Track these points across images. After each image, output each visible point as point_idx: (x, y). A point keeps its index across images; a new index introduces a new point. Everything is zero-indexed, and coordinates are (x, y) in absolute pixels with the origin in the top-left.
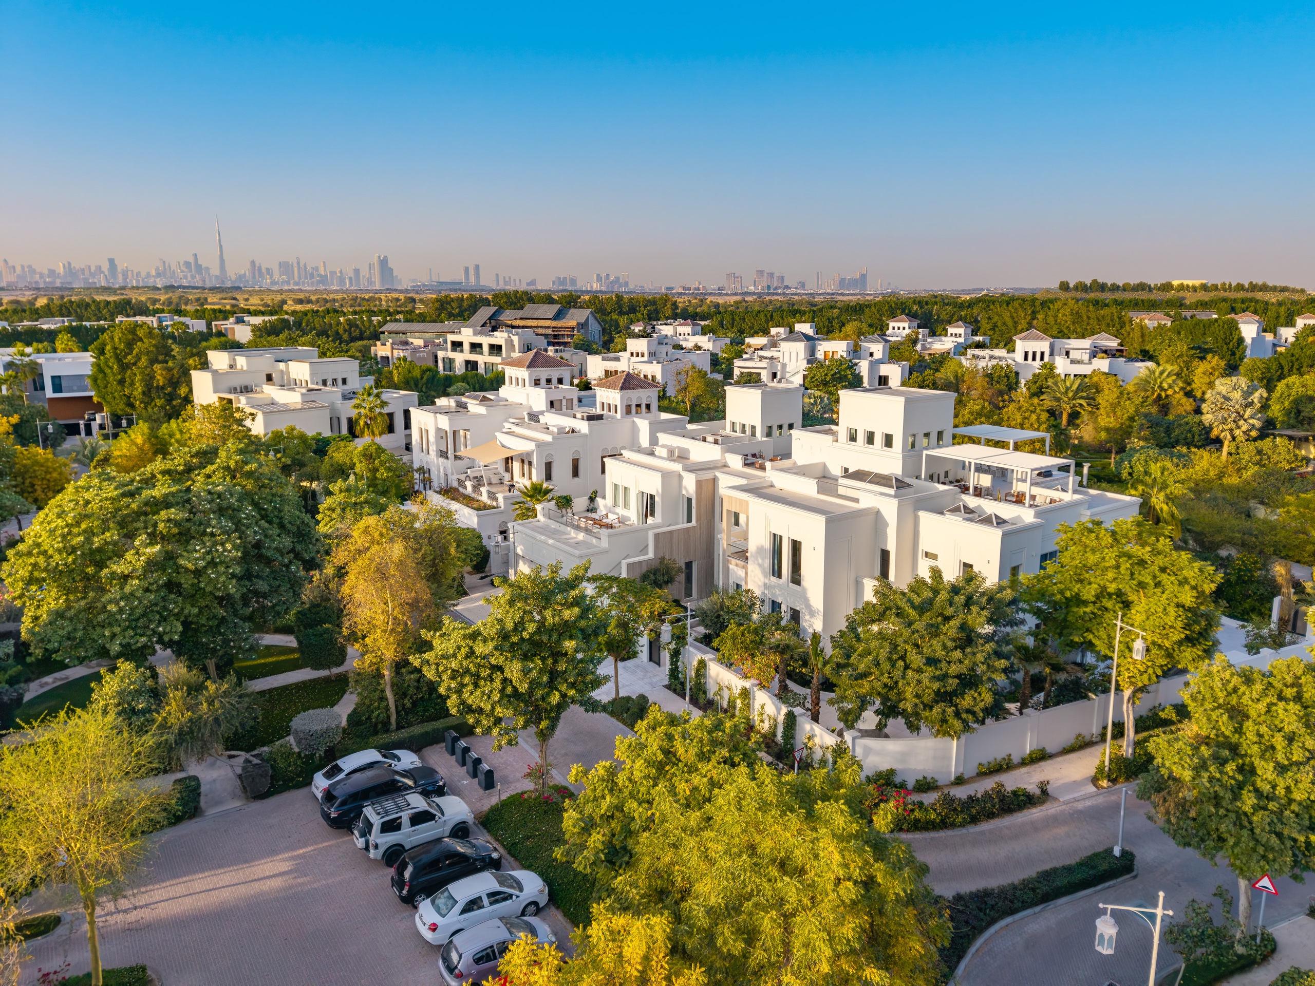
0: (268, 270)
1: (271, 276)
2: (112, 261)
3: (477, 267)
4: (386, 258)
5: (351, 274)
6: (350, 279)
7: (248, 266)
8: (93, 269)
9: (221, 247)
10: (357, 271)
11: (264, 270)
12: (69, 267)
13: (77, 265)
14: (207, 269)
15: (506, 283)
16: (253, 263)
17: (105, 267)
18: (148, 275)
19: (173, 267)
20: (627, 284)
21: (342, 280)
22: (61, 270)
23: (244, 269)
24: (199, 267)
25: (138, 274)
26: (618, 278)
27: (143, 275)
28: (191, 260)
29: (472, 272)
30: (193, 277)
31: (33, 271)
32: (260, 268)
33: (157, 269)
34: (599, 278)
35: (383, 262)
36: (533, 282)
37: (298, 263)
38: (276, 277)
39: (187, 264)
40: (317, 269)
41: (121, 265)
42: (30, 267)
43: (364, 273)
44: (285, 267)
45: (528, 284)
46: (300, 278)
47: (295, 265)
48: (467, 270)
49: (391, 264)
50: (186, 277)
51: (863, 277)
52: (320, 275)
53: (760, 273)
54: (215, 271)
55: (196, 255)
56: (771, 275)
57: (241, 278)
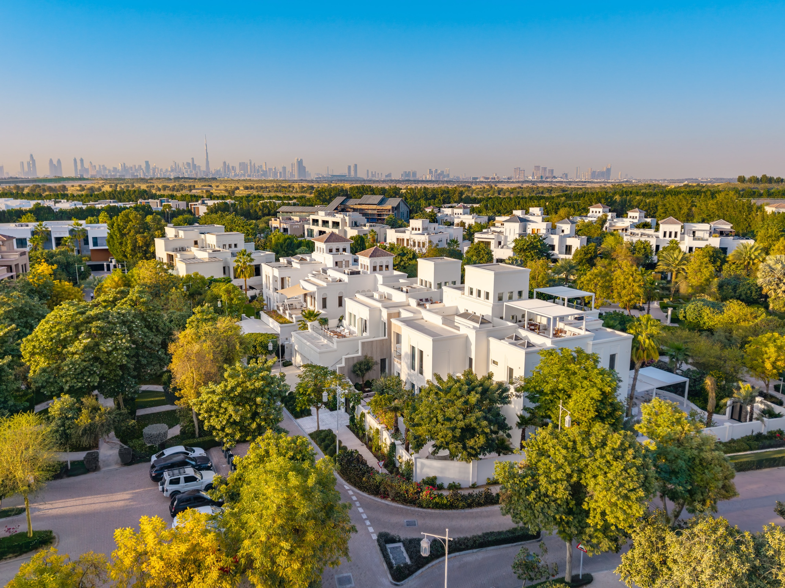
0: (233, 167)
1: (235, 171)
2: (147, 163)
3: (356, 166)
4: (301, 160)
5: (281, 170)
6: (280, 173)
7: (222, 165)
8: (137, 167)
9: (207, 153)
10: (284, 168)
11: (231, 168)
12: (124, 166)
13: (128, 165)
14: (199, 167)
15: (373, 175)
16: (225, 163)
17: (144, 166)
18: (166, 170)
19: (180, 166)
20: (448, 176)
21: (275, 174)
22: (120, 168)
23: (219, 167)
24: (194, 166)
25: (161, 170)
26: (443, 172)
27: (164, 170)
28: (190, 162)
29: (352, 169)
30: (191, 172)
31: (105, 168)
32: (228, 166)
33: (172, 167)
34: (431, 172)
35: (300, 163)
36: (389, 175)
37: (251, 163)
38: (238, 171)
39: (188, 164)
40: (261, 167)
41: (152, 165)
42: (103, 166)
43: (289, 169)
44: (243, 166)
45: (386, 176)
46: (251, 171)
47: (249, 164)
48: (349, 167)
49: (304, 164)
50: (187, 172)
51: (608, 170)
52: (263, 171)
53: (537, 168)
54: (203, 168)
55: (193, 159)
56: (545, 169)
57: (218, 172)
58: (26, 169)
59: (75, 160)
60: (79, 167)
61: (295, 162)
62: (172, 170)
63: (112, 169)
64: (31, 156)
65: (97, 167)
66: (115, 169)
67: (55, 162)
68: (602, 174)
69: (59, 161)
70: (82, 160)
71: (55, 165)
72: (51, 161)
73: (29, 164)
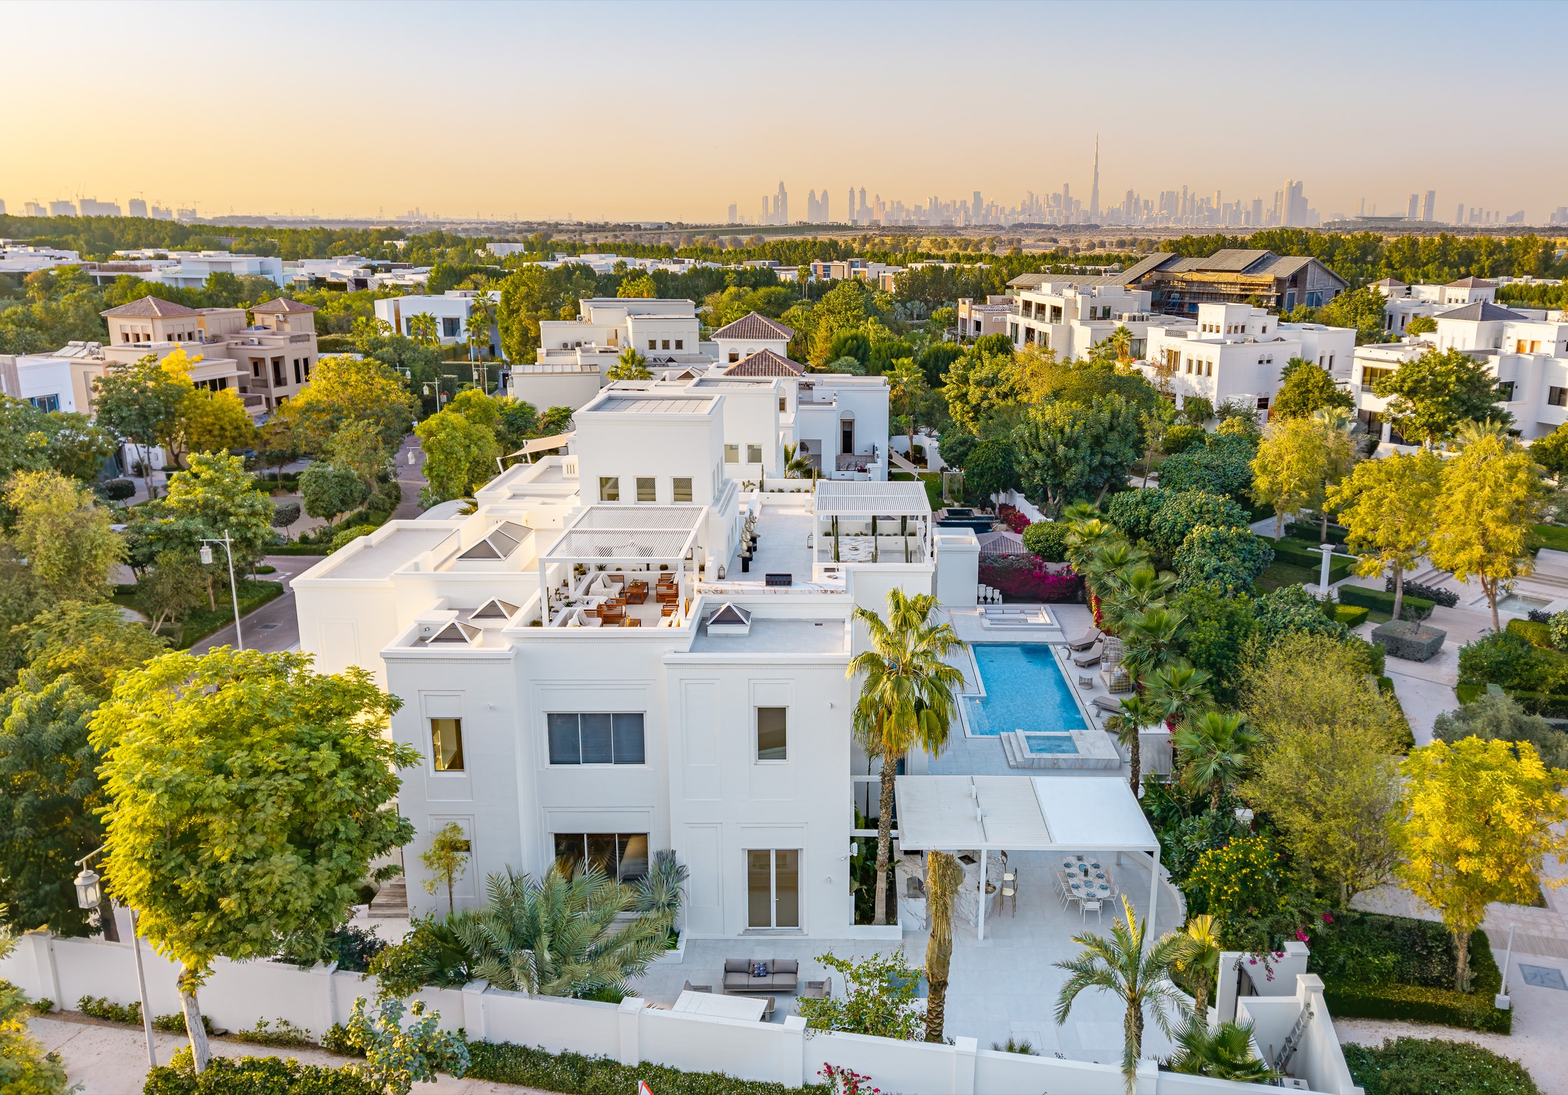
0: (1146, 202)
1: (1149, 212)
2: (977, 195)
3: (1431, 195)
4: (1299, 185)
5: (1250, 206)
6: (1248, 214)
7: (1125, 198)
8: (958, 205)
9: (1096, 174)
10: (1258, 203)
11: (1142, 203)
12: (934, 203)
13: (943, 200)
14: (1078, 202)
15: (1473, 217)
16: (1130, 194)
17: (970, 204)
19: (1041, 201)
21: (1236, 215)
22: (926, 206)
23: (1119, 202)
24: (1069, 200)
25: (1003, 209)
27: (1008, 211)
28: (1061, 192)
29: (1422, 202)
30: (1060, 213)
31: (900, 207)
32: (1137, 201)
33: (1023, 204)
35: (1296, 190)
36: (1520, 216)
37: (1185, 193)
38: (1156, 210)
39: (1056, 197)
40: (1208, 201)
41: (986, 201)
42: (899, 203)
43: (1268, 205)
44: (1168, 198)
45: (1509, 219)
46: (1184, 212)
47: (1181, 195)
48: (1414, 199)
49: (1305, 193)
50: (1051, 213)
52: (1210, 210)
54: (1086, 206)
55: (1067, 186)
57: (1113, 212)
58: (771, 210)
59: (852, 192)
60: (857, 207)
61: (1286, 185)
63: (913, 209)
64: (782, 184)
65: (888, 206)
66: (918, 208)
67: (818, 197)
69: (825, 195)
70: (863, 192)
71: (818, 203)
72: (812, 194)
73: (776, 199)
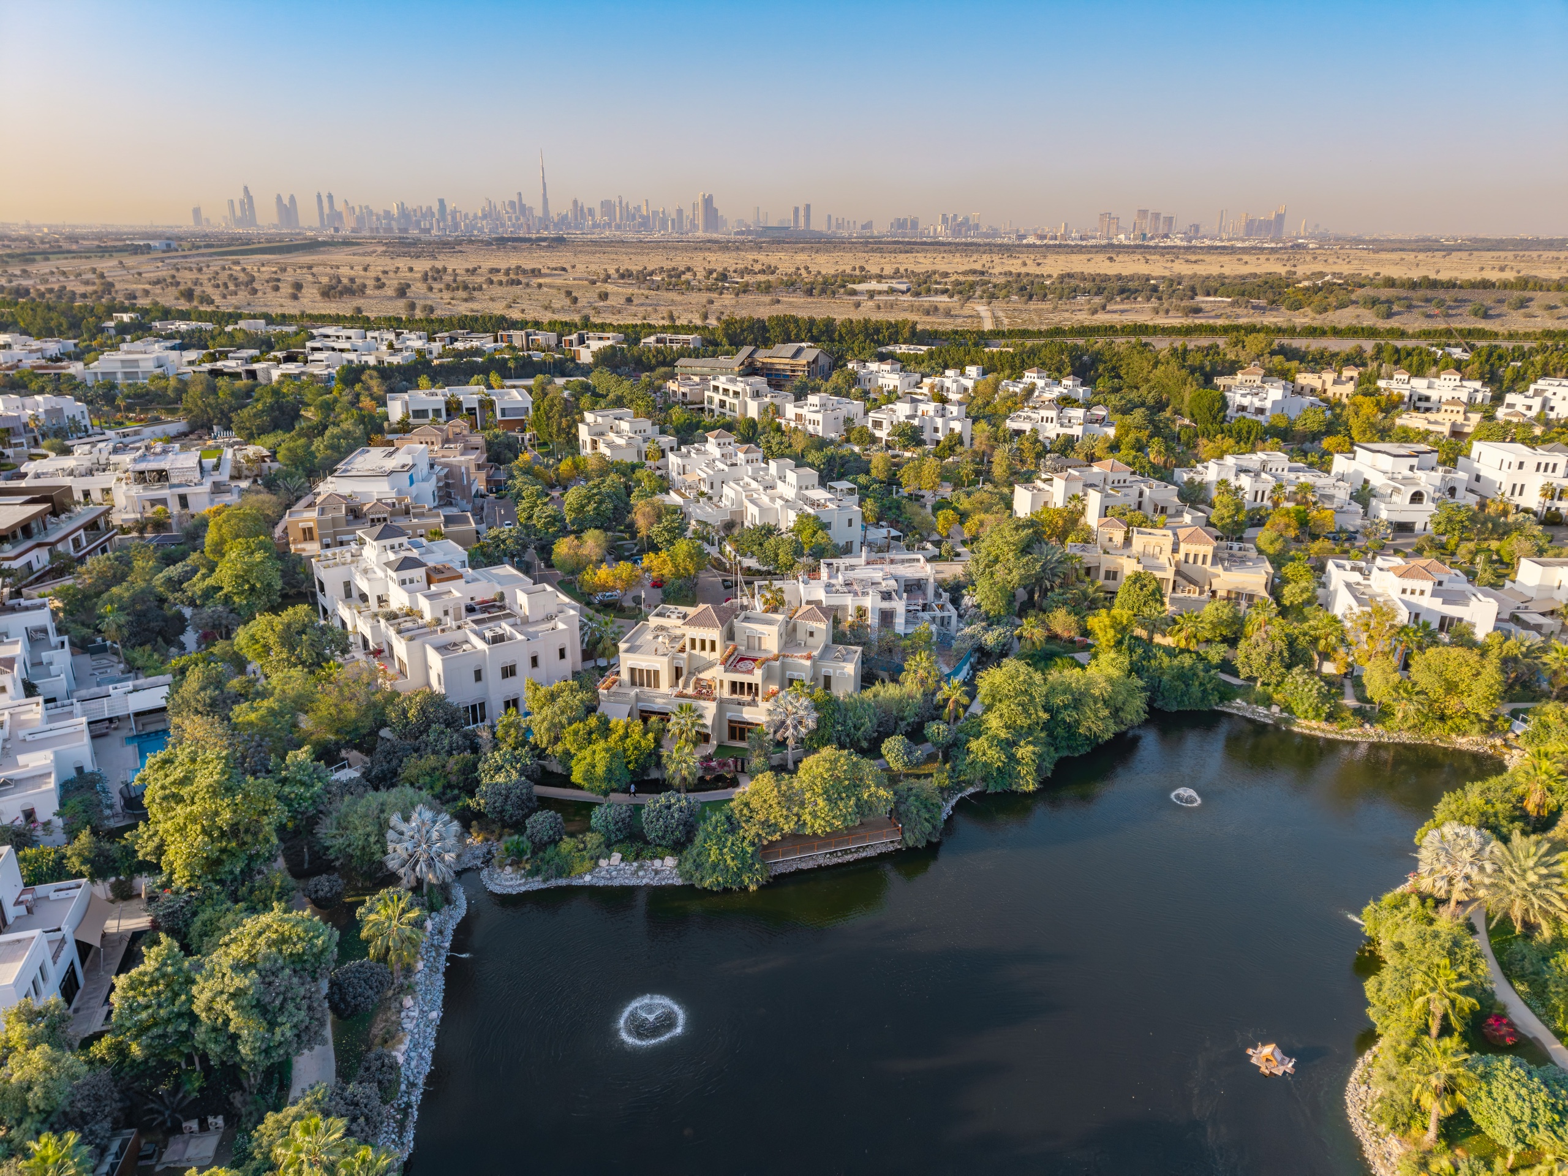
0: (590, 210)
1: (591, 219)
2: (441, 201)
3: (808, 207)
4: (711, 197)
5: (674, 215)
6: (671, 222)
7: (571, 206)
8: (425, 211)
9: (544, 183)
10: (680, 212)
11: (586, 209)
12: (402, 208)
13: (410, 205)
14: (531, 209)
15: (838, 226)
16: (575, 202)
17: (436, 208)
18: (475, 217)
19: (499, 208)
21: (662, 223)
22: (395, 212)
23: (566, 209)
24: (523, 207)
25: (466, 216)
26: (967, 220)
27: (471, 216)
28: (516, 199)
29: (802, 213)
30: (518, 219)
31: (371, 213)
32: (582, 207)
33: (483, 210)
34: (943, 221)
35: (708, 201)
36: (868, 226)
37: (621, 200)
38: (598, 217)
39: (512, 204)
40: (638, 209)
41: (450, 206)
42: (367, 207)
43: (688, 213)
44: (607, 206)
45: (863, 228)
46: (621, 219)
47: (617, 202)
48: (796, 210)
49: (716, 204)
50: (510, 219)
51: (1280, 218)
52: (641, 216)
53: (1143, 213)
54: (538, 212)
55: (520, 194)
56: (1157, 216)
57: (564, 221)
58: (238, 213)
59: (319, 196)
60: (326, 210)
61: (700, 199)
62: (484, 217)
63: (381, 214)
64: (246, 189)
65: (357, 210)
66: (387, 214)
67: (286, 201)
68: (1266, 225)
69: (292, 199)
70: (330, 197)
71: (287, 208)
72: (279, 198)
73: (242, 203)
